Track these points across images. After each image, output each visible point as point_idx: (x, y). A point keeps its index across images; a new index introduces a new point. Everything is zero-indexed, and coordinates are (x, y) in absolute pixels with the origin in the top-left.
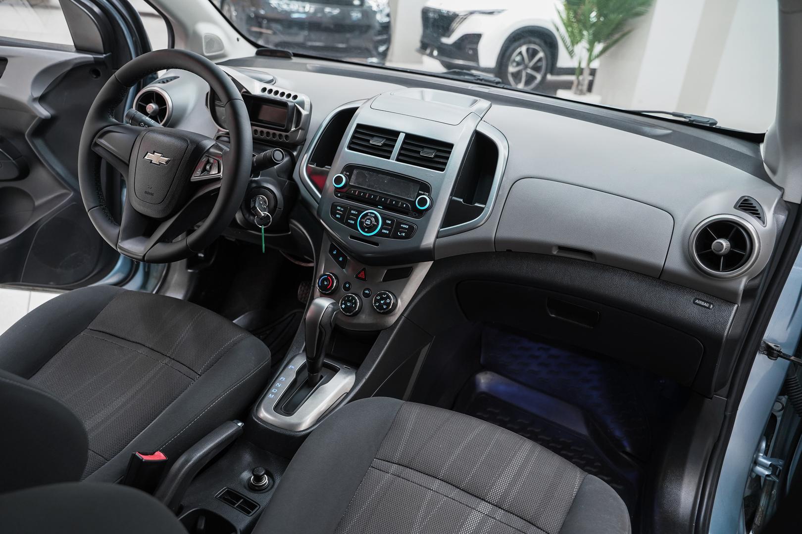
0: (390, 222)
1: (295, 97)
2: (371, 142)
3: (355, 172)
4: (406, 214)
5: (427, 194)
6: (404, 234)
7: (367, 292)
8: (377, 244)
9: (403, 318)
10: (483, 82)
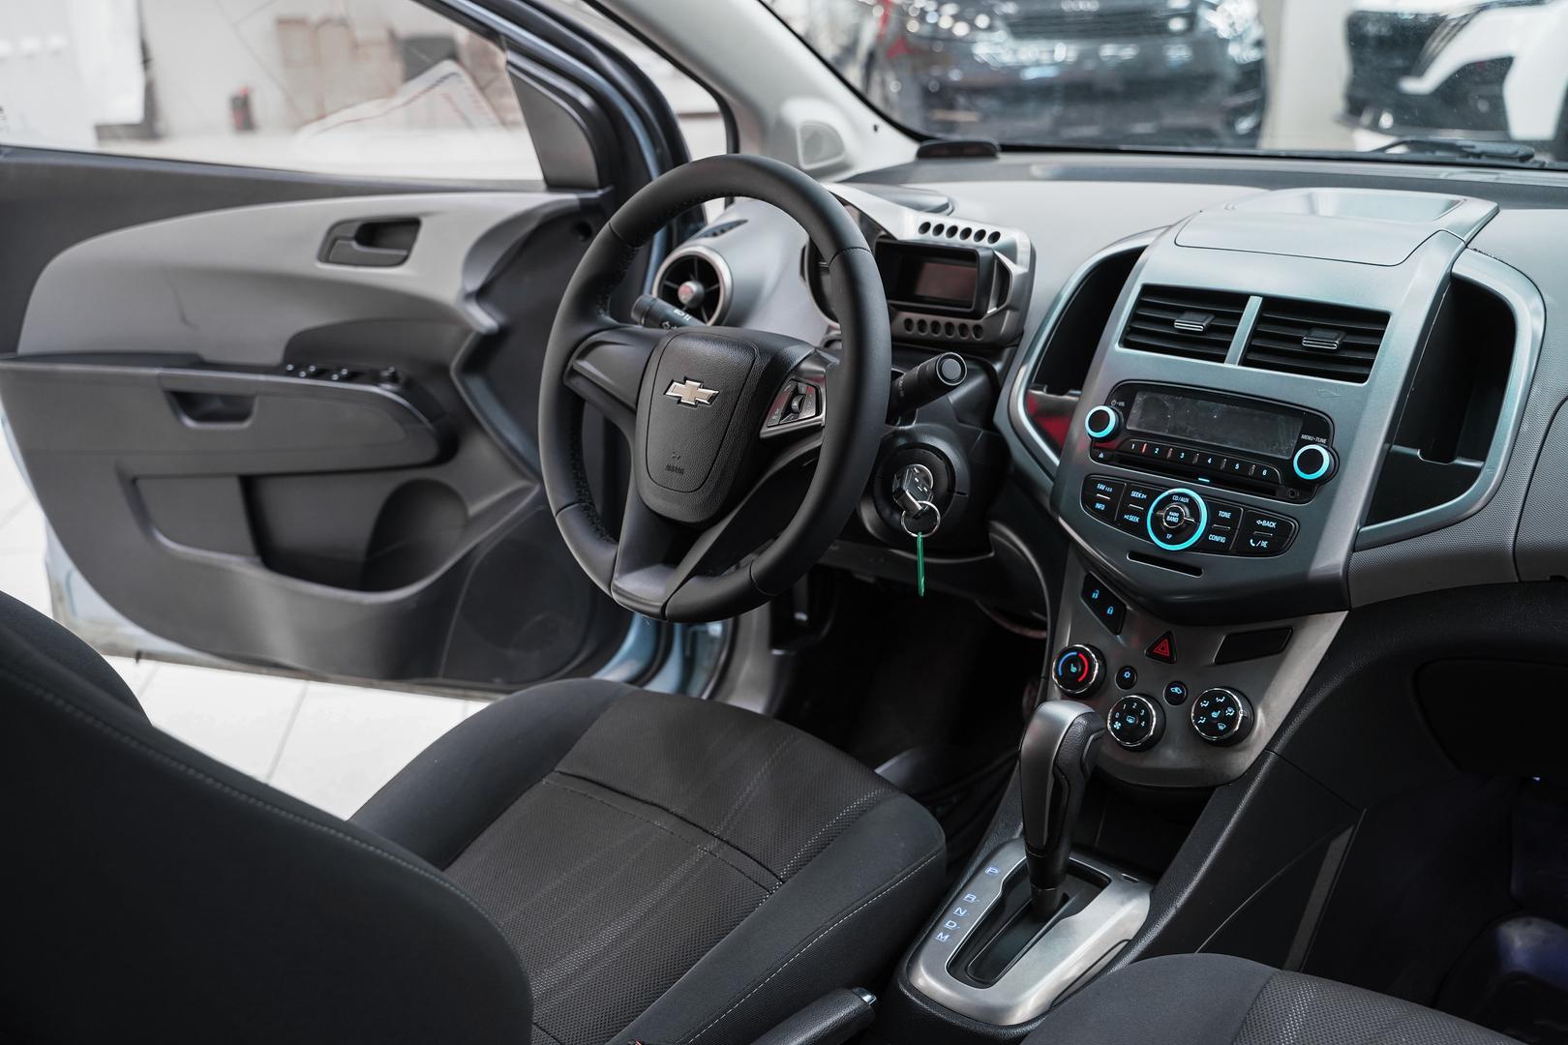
0: (1227, 515)
1: (995, 237)
2: (1177, 325)
3: (1139, 399)
4: (1270, 493)
5: (1324, 441)
6: (1264, 544)
7: (1176, 690)
8: (1196, 571)
9: (1271, 758)
10: (1484, 160)
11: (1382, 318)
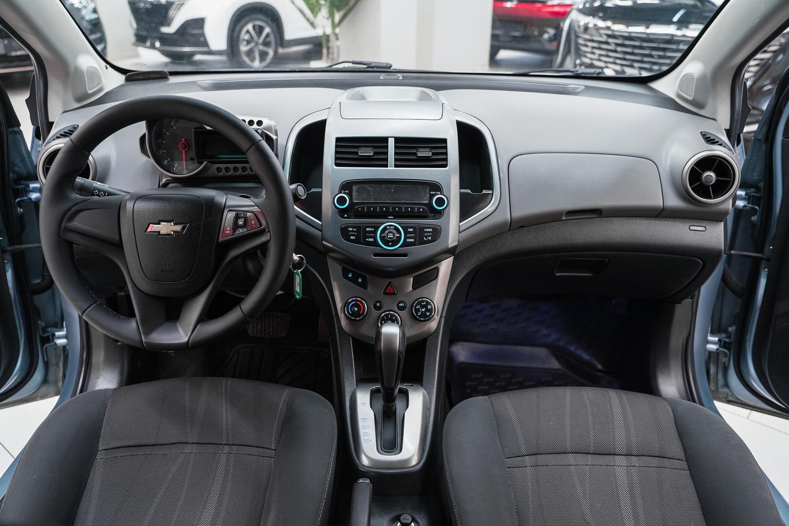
0: (412, 230)
1: (260, 123)
2: (360, 154)
3: (355, 188)
4: (425, 217)
5: (439, 193)
6: (430, 238)
7: (401, 304)
8: (405, 255)
9: (443, 319)
10: (375, 69)
11: (444, 141)
